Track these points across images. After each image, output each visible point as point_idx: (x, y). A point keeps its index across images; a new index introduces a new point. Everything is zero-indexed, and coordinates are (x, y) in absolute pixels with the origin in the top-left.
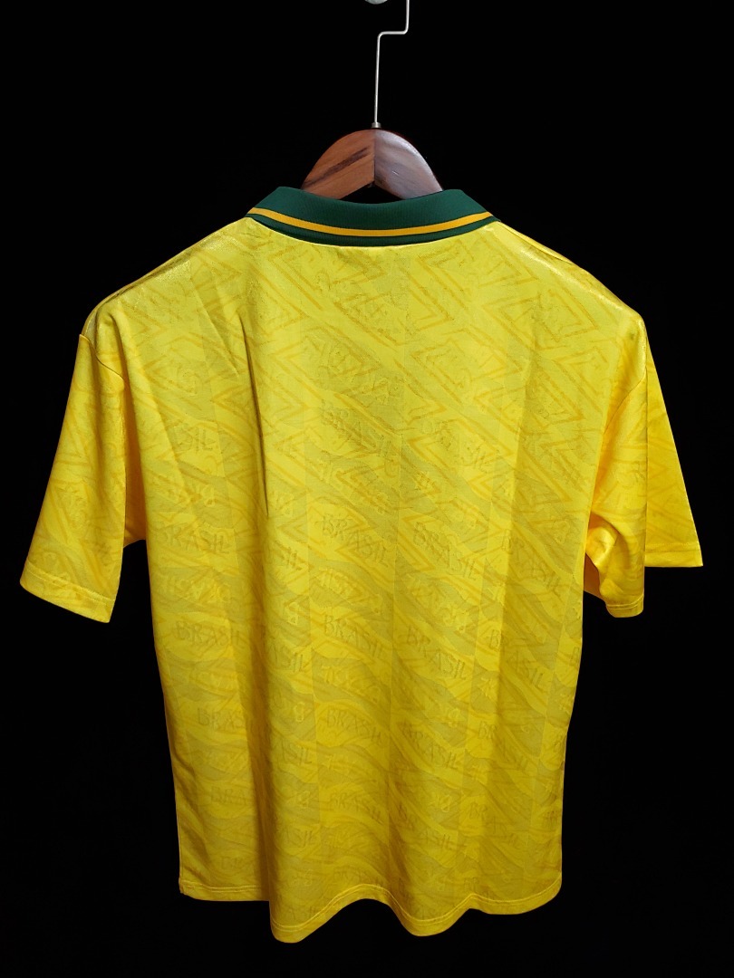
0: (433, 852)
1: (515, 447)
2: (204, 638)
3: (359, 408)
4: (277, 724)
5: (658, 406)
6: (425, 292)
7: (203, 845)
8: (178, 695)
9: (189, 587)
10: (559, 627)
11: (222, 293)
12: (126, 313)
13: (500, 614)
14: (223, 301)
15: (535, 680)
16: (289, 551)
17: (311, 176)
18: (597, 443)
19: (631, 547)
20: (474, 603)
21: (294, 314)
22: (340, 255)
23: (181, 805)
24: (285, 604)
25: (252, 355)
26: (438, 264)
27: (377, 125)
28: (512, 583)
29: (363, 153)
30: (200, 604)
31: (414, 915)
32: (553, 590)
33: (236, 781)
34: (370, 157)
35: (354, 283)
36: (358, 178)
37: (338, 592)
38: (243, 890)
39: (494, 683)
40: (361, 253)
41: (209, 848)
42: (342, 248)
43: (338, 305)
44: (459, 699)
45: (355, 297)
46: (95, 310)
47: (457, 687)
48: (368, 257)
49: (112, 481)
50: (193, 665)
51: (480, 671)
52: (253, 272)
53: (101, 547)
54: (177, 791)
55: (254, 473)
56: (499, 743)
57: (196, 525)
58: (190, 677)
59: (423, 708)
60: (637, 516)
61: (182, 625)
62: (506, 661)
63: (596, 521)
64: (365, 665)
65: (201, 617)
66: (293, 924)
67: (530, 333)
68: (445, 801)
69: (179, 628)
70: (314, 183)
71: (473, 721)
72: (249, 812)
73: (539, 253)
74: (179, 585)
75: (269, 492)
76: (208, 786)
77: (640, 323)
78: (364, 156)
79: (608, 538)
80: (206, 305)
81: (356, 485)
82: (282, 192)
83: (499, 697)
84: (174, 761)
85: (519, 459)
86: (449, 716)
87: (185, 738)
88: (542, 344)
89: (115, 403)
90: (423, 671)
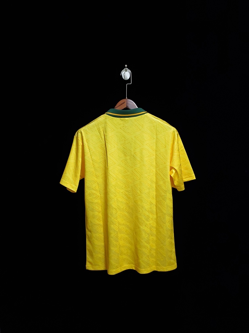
0: (144, 250)
1: (155, 154)
2: (95, 197)
3: (125, 147)
4: (109, 215)
5: (182, 147)
6: (136, 125)
7: (92, 253)
8: (89, 210)
9: (92, 185)
10: (166, 191)
11: (100, 127)
12: (83, 131)
13: (155, 190)
14: (100, 128)
15: (163, 204)
16: (112, 175)
18: (169, 152)
19: (178, 172)
20: (149, 187)
21: (113, 130)
22: (121, 119)
23: (88, 243)
24: (111, 187)
25: (105, 137)
27: (127, 98)
28: (157, 183)
29: (124, 103)
30: (94, 189)
31: (140, 268)
32: (164, 183)
33: (100, 235)
34: (126, 103)
35: (123, 124)
36: (124, 106)
37: (122, 186)
38: (101, 267)
39: (155, 207)
40: (124, 119)
41: (94, 254)
42: (121, 118)
43: (121, 128)
44: (147, 209)
45: (124, 127)
46: (77, 131)
47: (147, 206)
48: (126, 120)
49: (79, 162)
50: (92, 203)
51: (151, 203)
52: (106, 123)
53: (76, 176)
54: (87, 239)
55: (105, 161)
56: (157, 223)
57: (94, 172)
58: (92, 206)
59: (140, 211)
60: (179, 166)
61: (91, 193)
62: (157, 202)
63: (172, 168)
64: (127, 204)
65: (94, 192)
66: (112, 270)
67: (155, 132)
68: (146, 236)
69: (90, 194)
70: (116, 108)
71: (151, 216)
72: (103, 244)
73: (156, 118)
74: (90, 184)
75: (108, 163)
76: (94, 235)
77: (175, 129)
79: (174, 171)
80: (97, 129)
81: (125, 163)
82: (111, 110)
83: (156, 210)
84: (87, 230)
85: (156, 156)
86: (145, 213)
87: (90, 222)
88: (157, 134)
89: (80, 147)
90: (139, 203)
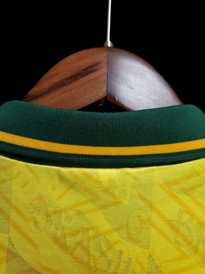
17: (34, 91)
26: (187, 191)
27: (109, 44)
29: (94, 68)
70: (36, 97)
78: (95, 70)
